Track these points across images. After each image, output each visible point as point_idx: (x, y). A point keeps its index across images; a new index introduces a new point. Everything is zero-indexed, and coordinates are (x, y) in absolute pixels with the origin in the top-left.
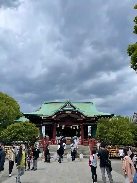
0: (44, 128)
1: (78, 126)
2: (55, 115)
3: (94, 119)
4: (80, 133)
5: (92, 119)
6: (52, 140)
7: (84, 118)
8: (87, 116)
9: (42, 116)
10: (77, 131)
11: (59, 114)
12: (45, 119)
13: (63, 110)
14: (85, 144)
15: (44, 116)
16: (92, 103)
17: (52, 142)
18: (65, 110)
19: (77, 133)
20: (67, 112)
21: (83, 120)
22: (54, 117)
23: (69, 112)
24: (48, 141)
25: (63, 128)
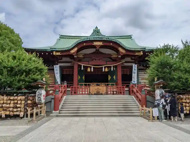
0: (57, 68)
2: (76, 49)
3: (142, 53)
4: (114, 77)
5: (137, 54)
6: (72, 88)
7: (124, 51)
8: (129, 49)
9: (54, 50)
11: (82, 45)
12: (58, 54)
13: (89, 40)
14: (124, 93)
15: (57, 50)
16: (130, 37)
17: (72, 90)
18: (92, 39)
19: (109, 78)
20: (95, 43)
21: (122, 56)
22: (74, 51)
23: (99, 43)
24: (65, 89)
25: (89, 70)
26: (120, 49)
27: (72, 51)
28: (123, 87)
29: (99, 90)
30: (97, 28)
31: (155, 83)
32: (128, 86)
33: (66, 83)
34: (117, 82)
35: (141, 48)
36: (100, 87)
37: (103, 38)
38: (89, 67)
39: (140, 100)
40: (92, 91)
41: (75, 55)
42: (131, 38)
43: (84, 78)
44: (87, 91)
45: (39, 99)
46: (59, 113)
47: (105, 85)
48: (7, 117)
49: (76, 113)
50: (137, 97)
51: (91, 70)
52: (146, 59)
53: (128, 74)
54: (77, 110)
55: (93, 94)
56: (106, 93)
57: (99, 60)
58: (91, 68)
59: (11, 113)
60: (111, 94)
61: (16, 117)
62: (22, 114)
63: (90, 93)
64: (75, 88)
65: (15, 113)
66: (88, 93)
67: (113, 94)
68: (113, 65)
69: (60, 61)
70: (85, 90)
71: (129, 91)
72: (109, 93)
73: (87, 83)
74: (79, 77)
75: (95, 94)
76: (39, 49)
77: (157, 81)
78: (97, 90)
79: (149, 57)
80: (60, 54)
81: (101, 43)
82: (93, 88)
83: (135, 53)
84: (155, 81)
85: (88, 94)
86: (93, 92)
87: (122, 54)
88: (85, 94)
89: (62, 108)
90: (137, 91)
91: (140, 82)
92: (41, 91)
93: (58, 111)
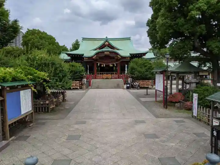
8: (123, 56)
10: (114, 67)
11: (98, 54)
13: (102, 51)
15: (86, 57)
16: (129, 39)
25: (102, 66)
26: (118, 56)
27: (94, 57)
37: (109, 50)
45: (84, 82)
47: (111, 74)
48: (73, 89)
51: (103, 66)
56: (111, 78)
58: (103, 65)
59: (75, 87)
60: (113, 79)
61: (77, 89)
62: (78, 88)
65: (76, 87)
68: (115, 63)
70: (100, 77)
73: (101, 72)
74: (97, 68)
75: (105, 79)
82: (105, 76)
83: (126, 58)
85: (102, 79)
87: (119, 58)
89: (92, 85)
92: (84, 79)
93: (91, 87)
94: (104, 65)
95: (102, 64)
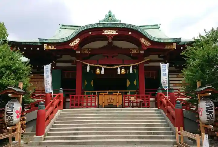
0: (48, 68)
1: (131, 66)
2: (77, 41)
3: (174, 46)
4: (135, 82)
5: (167, 47)
6: (73, 97)
7: (148, 44)
9: (45, 41)
10: (128, 80)
11: (86, 36)
12: (52, 47)
13: (96, 27)
14: (148, 105)
15: (50, 41)
17: (72, 101)
18: (102, 26)
19: (128, 83)
20: (106, 32)
21: (145, 51)
22: (75, 44)
23: (112, 31)
24: (58, 100)
25: (98, 72)
26: (143, 41)
27: (72, 44)
28: (147, 97)
29: (112, 101)
30: (110, 12)
31: (197, 90)
32: (153, 95)
33: (62, 91)
34: (139, 89)
35: (174, 39)
36: (113, 97)
37: (117, 24)
38: (98, 67)
39: (173, 118)
40: (101, 103)
41: (78, 50)
42: (158, 28)
43: (92, 83)
44: (94, 102)
45: (9, 117)
46: (45, 139)
47: (121, 93)
49: (73, 139)
50: (168, 112)
51: (101, 72)
52: (183, 53)
53: (155, 79)
54: (75, 134)
55: (103, 107)
56: (122, 105)
57: (113, 58)
58: (101, 68)
60: (129, 106)
63: (99, 104)
64: (77, 97)
66: (97, 104)
67: (133, 107)
68: (133, 65)
69: (58, 59)
70: (91, 101)
71: (156, 102)
72: (127, 104)
73: (97, 91)
74: (86, 83)
75: (106, 107)
76: (26, 42)
77: (200, 87)
78: (109, 101)
79: (187, 51)
80: (54, 49)
81: (115, 32)
82: (104, 97)
83: (165, 47)
84: (198, 86)
85: (95, 107)
86: (103, 104)
87: (145, 48)
88: (91, 107)
89: (51, 130)
90: (167, 102)
91: (173, 89)
92: (13, 104)
93: (42, 136)
94: (103, 69)
95: (96, 68)
